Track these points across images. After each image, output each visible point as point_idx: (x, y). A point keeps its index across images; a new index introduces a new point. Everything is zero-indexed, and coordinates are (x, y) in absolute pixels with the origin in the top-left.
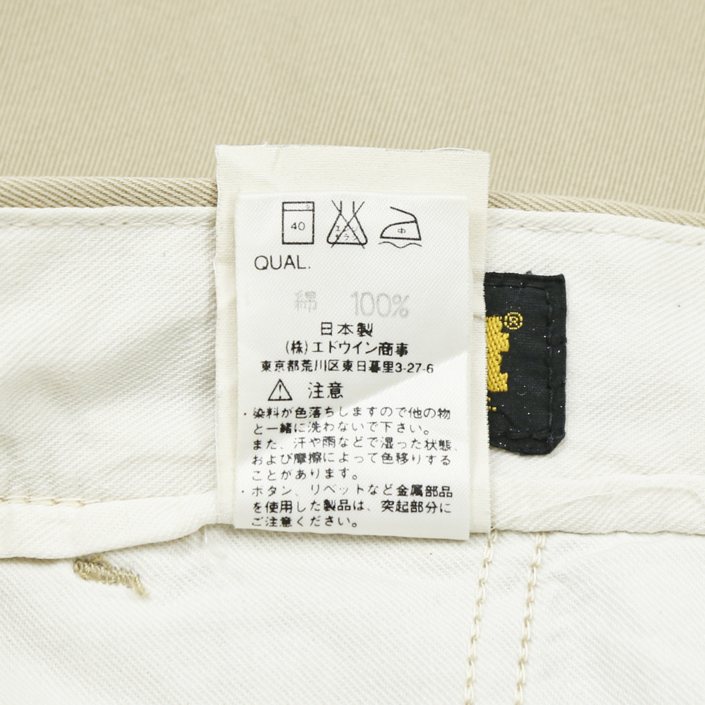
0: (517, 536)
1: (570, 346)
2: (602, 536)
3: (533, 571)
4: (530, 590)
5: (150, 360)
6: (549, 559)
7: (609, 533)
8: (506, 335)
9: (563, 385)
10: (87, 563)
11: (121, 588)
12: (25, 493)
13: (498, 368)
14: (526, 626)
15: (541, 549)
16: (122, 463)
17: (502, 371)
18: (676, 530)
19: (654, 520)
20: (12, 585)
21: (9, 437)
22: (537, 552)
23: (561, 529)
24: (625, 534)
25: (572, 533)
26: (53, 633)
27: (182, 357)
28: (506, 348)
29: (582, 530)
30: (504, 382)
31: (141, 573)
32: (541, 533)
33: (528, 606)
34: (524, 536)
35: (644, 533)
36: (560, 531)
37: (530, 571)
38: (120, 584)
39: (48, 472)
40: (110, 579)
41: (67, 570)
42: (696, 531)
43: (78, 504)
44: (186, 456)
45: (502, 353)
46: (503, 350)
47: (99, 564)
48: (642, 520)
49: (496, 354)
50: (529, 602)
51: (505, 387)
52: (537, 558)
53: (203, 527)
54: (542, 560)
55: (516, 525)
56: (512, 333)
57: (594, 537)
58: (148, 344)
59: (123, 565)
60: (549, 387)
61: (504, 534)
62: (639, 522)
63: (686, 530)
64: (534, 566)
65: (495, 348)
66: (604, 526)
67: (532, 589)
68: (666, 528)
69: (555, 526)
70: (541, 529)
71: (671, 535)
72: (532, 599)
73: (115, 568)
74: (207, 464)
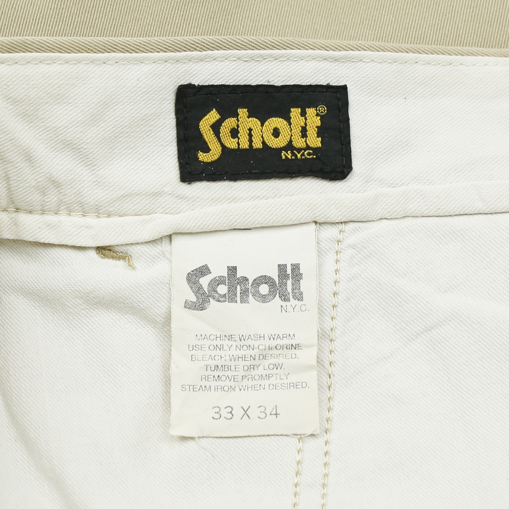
0: (329, 226)
1: (352, 123)
2: (374, 222)
3: (338, 244)
4: (337, 254)
5: (130, 138)
6: (347, 237)
7: (377, 220)
8: (319, 118)
9: (349, 143)
10: (103, 250)
11: (121, 263)
12: (68, 211)
13: (316, 135)
14: (336, 274)
15: (342, 232)
16: (119, 197)
17: (318, 137)
18: (412, 215)
19: (401, 211)
20: (65, 260)
21: (57, 182)
22: (340, 234)
23: (353, 220)
24: (385, 220)
25: (358, 222)
27: (148, 136)
28: (319, 124)
29: (364, 220)
30: (319, 142)
31: (132, 254)
32: (341, 223)
33: (337, 263)
34: (333, 225)
35: (396, 218)
36: (352, 221)
37: (337, 244)
38: (121, 260)
39: (79, 201)
40: (116, 258)
41: (93, 254)
42: (423, 215)
43: (96, 217)
44: (153, 192)
45: (317, 127)
46: (317, 125)
47: (110, 250)
48: (395, 212)
49: (314, 127)
50: (337, 261)
51: (320, 145)
52: (340, 237)
54: (343, 238)
55: (329, 220)
56: (321, 116)
57: (369, 223)
58: (128, 128)
59: (121, 250)
60: (342, 144)
61: (322, 225)
62: (393, 213)
63: (417, 215)
64: (339, 241)
65: (313, 125)
66: (375, 217)
67: (338, 254)
68: (407, 215)
69: (350, 219)
70: (342, 221)
71: (409, 218)
72: (339, 259)
73: (118, 252)
74: (164, 196)
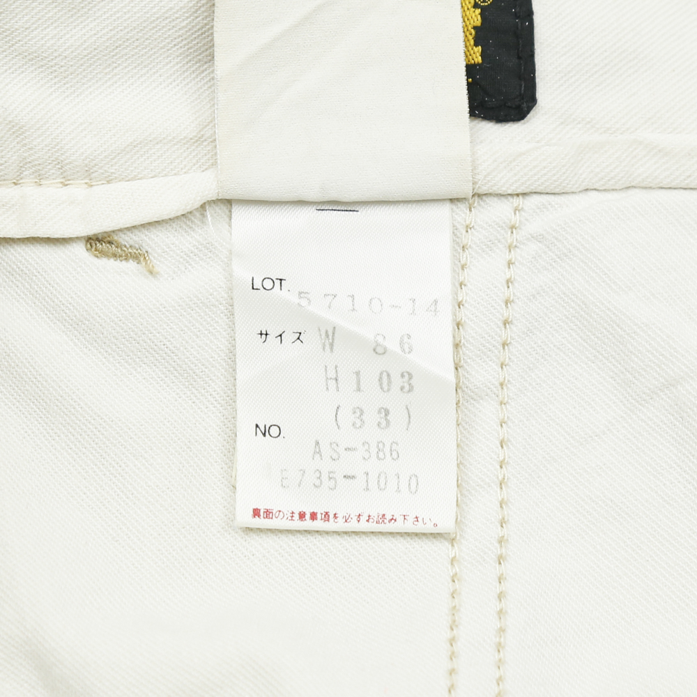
0: (496, 199)
1: (537, 19)
2: (574, 195)
3: (512, 233)
4: (510, 251)
5: (143, 49)
6: (527, 220)
7: (580, 192)
8: (478, 11)
9: (532, 55)
10: (99, 242)
11: (132, 264)
12: (36, 177)
13: (472, 42)
14: (508, 287)
15: (519, 211)
16: (125, 148)
17: (476, 45)
18: (642, 185)
19: (622, 177)
20: (31, 264)
21: (17, 124)
22: (515, 214)
23: (538, 190)
24: (594, 192)
25: (547, 193)
26: (72, 308)
27: (175, 45)
28: (478, 22)
29: (557, 191)
30: (478, 55)
31: (150, 250)
32: (518, 195)
33: (509, 268)
34: (503, 198)
35: (613, 190)
36: (535, 193)
37: (509, 233)
38: (131, 261)
39: (57, 159)
40: (120, 256)
41: (80, 250)
42: (661, 185)
43: (86, 186)
44: (185, 138)
45: (475, 28)
46: (475, 24)
47: (110, 243)
48: (612, 178)
49: (470, 28)
50: (510, 263)
51: (479, 60)
52: (515, 219)
53: (205, 203)
54: (520, 221)
55: (495, 189)
57: (567, 196)
58: (138, 32)
59: (131, 242)
60: (519, 58)
61: (484, 198)
62: (609, 180)
63: (651, 185)
64: (513, 228)
65: (468, 23)
66: (577, 186)
67: (512, 250)
68: (633, 184)
69: (533, 188)
70: (519, 191)
71: (637, 190)
72: (513, 261)
73: (125, 246)
74: (205, 144)
